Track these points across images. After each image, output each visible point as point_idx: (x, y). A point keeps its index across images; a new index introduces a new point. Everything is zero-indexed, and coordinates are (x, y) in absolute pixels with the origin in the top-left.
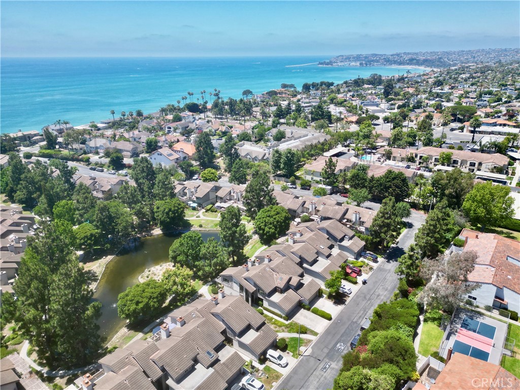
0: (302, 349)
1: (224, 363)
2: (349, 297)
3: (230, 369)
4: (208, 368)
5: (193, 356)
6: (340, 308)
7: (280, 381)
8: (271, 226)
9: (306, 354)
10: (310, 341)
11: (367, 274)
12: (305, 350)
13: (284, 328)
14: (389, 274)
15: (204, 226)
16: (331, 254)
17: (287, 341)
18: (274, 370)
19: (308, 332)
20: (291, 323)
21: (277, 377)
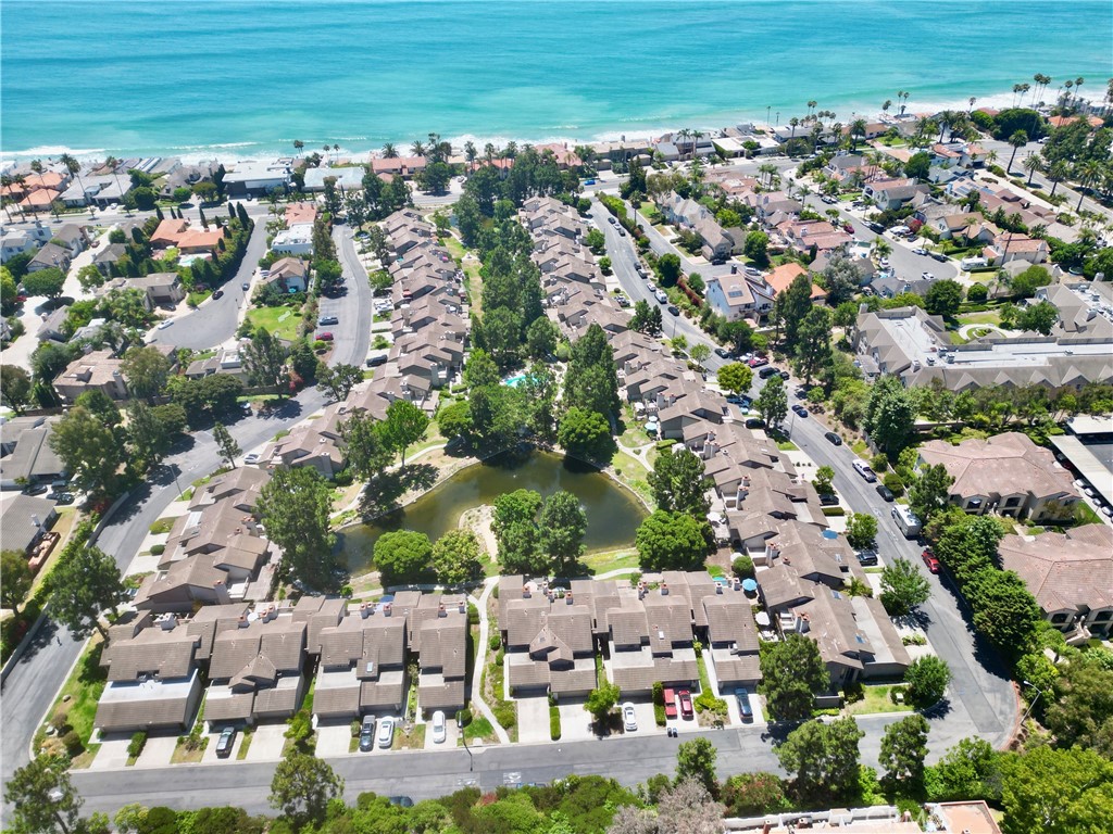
0: (477, 741)
1: (378, 687)
2: (622, 732)
3: (378, 697)
4: (358, 679)
5: (354, 656)
6: (592, 736)
7: (412, 751)
8: (648, 547)
9: (472, 750)
10: (496, 740)
11: (701, 725)
12: (478, 745)
13: (496, 700)
14: (731, 754)
15: (622, 474)
16: (670, 655)
17: (476, 717)
18: (424, 736)
19: (511, 729)
20: (510, 703)
21: (416, 745)
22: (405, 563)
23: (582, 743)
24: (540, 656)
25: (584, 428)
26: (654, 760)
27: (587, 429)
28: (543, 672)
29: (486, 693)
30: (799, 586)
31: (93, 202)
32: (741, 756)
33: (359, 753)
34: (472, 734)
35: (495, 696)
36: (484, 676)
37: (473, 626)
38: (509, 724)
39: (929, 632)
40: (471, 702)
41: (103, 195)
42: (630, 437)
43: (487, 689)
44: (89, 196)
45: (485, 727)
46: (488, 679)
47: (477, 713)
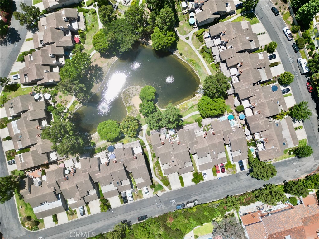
3: (124, 189)
4: (115, 186)
5: (111, 182)
6: (193, 183)
7: (140, 199)
9: (158, 195)
10: (165, 191)
11: (228, 173)
12: (160, 193)
13: (161, 177)
14: (238, 182)
15: (183, 55)
17: (156, 184)
18: (142, 194)
19: (168, 186)
20: (166, 177)
21: (141, 197)
23: (191, 186)
26: (214, 188)
27: (166, 42)
28: (175, 170)
29: (157, 174)
30: (264, 126)
32: (241, 182)
33: (124, 204)
35: (160, 175)
36: (154, 168)
37: (144, 149)
38: (167, 183)
39: (304, 122)
40: (153, 179)
42: (183, 28)
45: (160, 187)
46: (156, 169)
47: (156, 182)
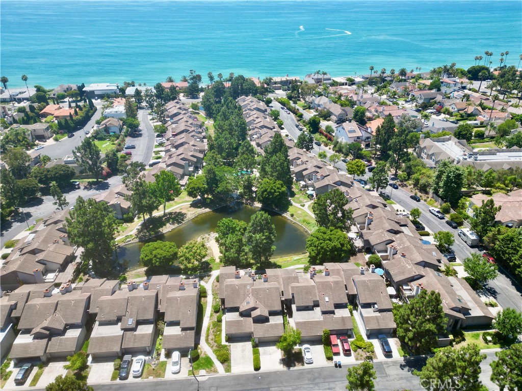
0: (202, 372)
1: (135, 335)
2: (303, 365)
3: (134, 342)
4: (122, 329)
5: (120, 314)
6: (282, 368)
7: (156, 380)
9: (199, 379)
10: (216, 371)
11: (357, 359)
12: (203, 375)
13: (216, 344)
14: (381, 379)
15: (295, 216)
16: (333, 313)
17: (202, 356)
18: (165, 369)
19: (226, 364)
20: (226, 346)
21: (158, 375)
22: (160, 259)
23: (276, 373)
24: (246, 314)
25: (272, 189)
26: (327, 384)
27: (274, 189)
28: (249, 325)
29: (210, 340)
30: (414, 269)
31: (15, 100)
32: (387, 381)
33: (118, 381)
34: (199, 367)
35: (215, 342)
36: (208, 329)
37: (203, 299)
38: (225, 360)
39: (498, 299)
40: (199, 346)
41: (20, 96)
42: (298, 199)
43: (210, 337)
44: (13, 97)
45: (208, 363)
46: (211, 331)
47: (203, 353)
